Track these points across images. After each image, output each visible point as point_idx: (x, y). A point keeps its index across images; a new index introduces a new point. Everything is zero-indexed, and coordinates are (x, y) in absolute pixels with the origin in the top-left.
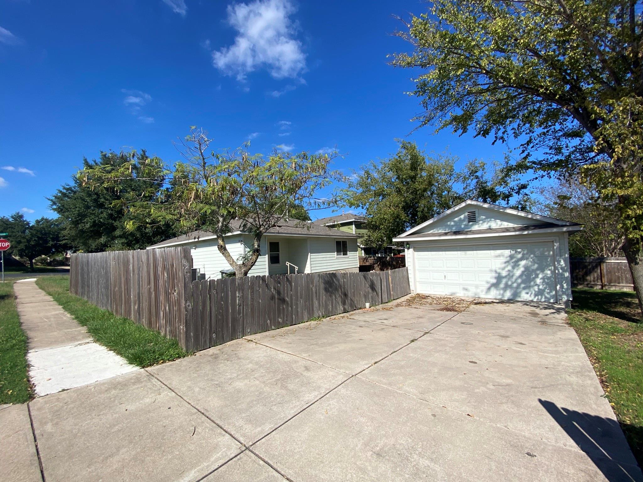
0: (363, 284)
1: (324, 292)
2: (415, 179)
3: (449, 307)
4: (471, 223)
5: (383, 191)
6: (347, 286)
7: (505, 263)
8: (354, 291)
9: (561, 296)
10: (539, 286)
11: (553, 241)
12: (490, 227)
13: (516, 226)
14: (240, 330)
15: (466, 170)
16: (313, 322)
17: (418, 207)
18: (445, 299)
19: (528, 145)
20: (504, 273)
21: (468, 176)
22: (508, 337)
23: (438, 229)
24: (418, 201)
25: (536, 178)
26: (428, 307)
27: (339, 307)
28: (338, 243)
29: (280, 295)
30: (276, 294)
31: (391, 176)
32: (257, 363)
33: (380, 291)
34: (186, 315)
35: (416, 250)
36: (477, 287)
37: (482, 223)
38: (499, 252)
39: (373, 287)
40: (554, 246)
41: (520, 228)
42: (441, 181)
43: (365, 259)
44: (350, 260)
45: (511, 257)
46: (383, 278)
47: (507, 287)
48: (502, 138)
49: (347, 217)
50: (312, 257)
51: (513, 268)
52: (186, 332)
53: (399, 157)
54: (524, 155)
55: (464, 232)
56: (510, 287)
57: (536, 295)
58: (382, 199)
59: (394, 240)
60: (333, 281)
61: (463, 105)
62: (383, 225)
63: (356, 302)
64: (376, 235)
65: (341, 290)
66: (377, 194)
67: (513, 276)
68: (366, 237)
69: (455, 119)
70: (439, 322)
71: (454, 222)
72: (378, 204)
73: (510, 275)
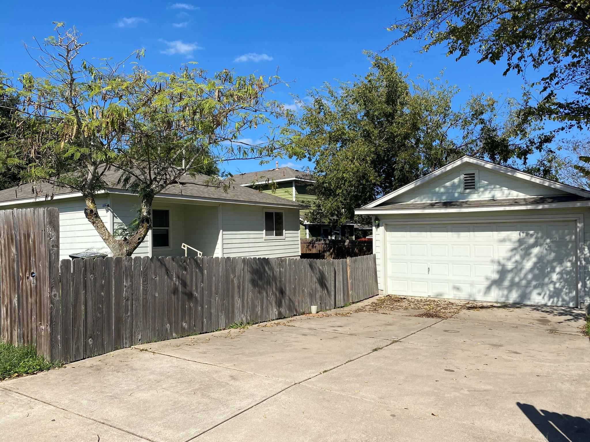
0: (309, 278)
1: (250, 286)
2: (393, 118)
3: (431, 312)
4: (468, 191)
5: (343, 133)
6: (285, 279)
7: (512, 250)
8: (295, 288)
9: (582, 297)
10: (555, 284)
11: (576, 221)
12: (493, 197)
13: (528, 197)
14: (128, 336)
15: (468, 110)
16: (233, 330)
17: (395, 163)
18: (427, 302)
19: (551, 79)
20: (510, 265)
21: (470, 119)
22: (501, 346)
23: (422, 197)
24: (396, 153)
25: (563, 129)
26: (402, 312)
27: (272, 310)
28: (269, 216)
29: (186, 288)
30: (180, 286)
31: (357, 110)
32: (161, 374)
33: (333, 289)
34: (51, 308)
35: (390, 228)
36: (472, 285)
37: (483, 192)
38: (504, 234)
39: (322, 282)
40: (576, 227)
41: (532, 200)
42: (431, 124)
43: (311, 244)
44: (287, 243)
45: (521, 242)
46: (339, 270)
47: (513, 285)
48: (517, 66)
49: (284, 172)
50: (225, 237)
51: (523, 257)
52: (51, 334)
53: (370, 81)
54: (546, 94)
55: (458, 204)
56: (518, 285)
57: (550, 297)
58: (341, 147)
59: (357, 212)
60: (264, 270)
61: (463, 13)
62: (340, 188)
63: (297, 304)
64: (329, 204)
65: (276, 284)
66: (333, 139)
67: (521, 269)
68: (313, 208)
69: (453, 31)
70: (414, 329)
71: (445, 187)
72: (334, 154)
73: (518, 268)
